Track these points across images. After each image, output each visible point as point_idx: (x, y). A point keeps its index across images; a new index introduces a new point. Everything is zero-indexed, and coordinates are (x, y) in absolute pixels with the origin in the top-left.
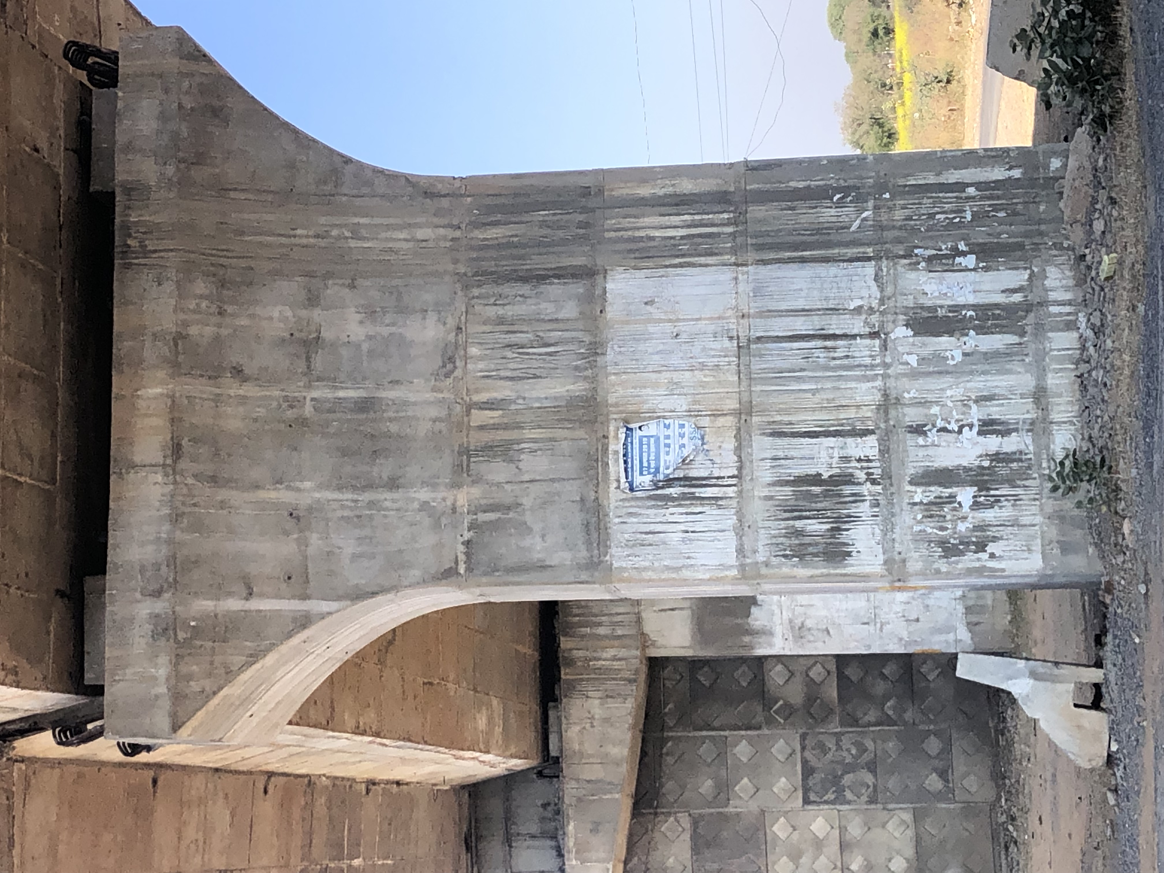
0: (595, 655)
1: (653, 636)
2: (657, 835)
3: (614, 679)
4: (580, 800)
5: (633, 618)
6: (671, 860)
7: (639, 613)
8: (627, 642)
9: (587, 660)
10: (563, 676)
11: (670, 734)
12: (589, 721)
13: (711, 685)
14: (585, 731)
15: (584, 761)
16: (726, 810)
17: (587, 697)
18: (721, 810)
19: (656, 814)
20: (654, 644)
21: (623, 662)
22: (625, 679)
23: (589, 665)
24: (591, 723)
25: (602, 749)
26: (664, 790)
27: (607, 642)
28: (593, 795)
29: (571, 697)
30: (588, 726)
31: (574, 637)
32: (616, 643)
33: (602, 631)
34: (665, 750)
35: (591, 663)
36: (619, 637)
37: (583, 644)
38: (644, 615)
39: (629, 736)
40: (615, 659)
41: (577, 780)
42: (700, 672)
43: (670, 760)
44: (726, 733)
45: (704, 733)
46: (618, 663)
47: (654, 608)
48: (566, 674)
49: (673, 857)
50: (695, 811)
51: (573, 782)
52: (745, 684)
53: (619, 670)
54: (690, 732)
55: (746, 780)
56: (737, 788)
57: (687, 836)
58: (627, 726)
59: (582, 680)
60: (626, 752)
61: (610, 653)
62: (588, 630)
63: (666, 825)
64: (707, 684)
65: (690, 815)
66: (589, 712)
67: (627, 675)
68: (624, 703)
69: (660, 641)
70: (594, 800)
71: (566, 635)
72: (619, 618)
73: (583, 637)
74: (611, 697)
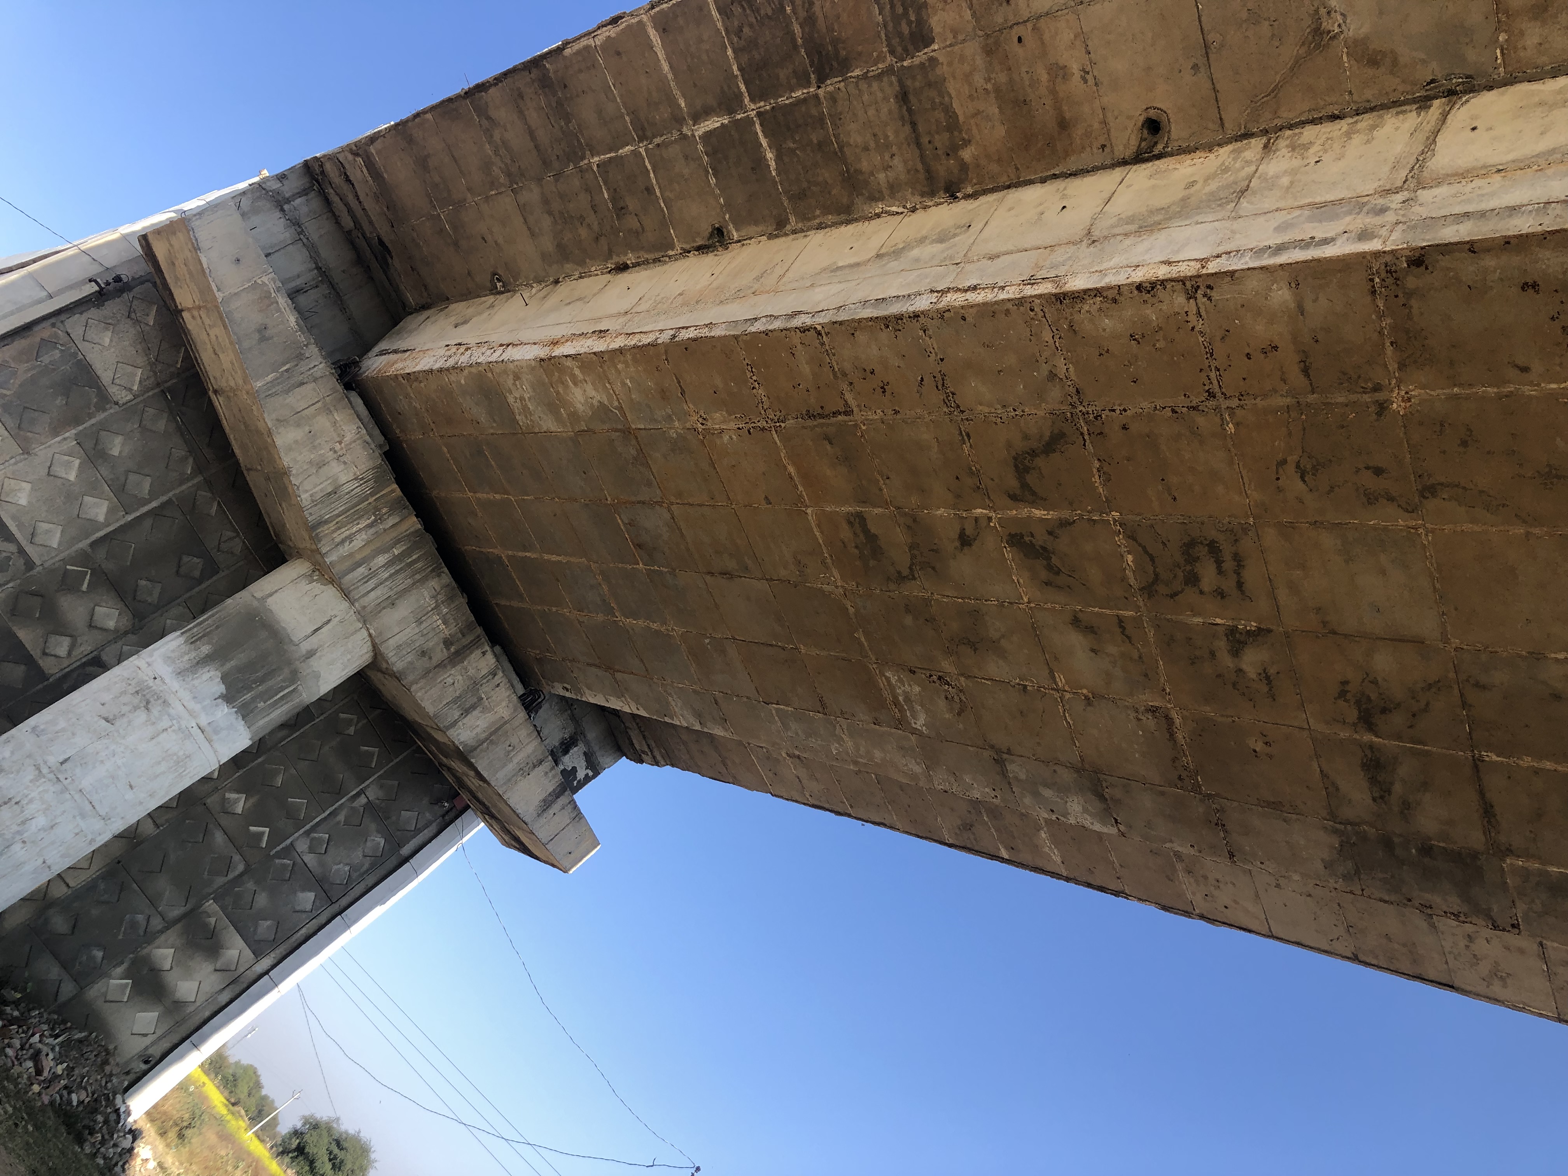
0: (373, 530)
1: (317, 587)
2: (141, 360)
3: (338, 516)
4: (300, 357)
5: (355, 595)
6: (107, 341)
7: (352, 603)
8: (348, 564)
9: (380, 519)
10: (395, 486)
11: (195, 481)
12: (340, 453)
13: (180, 560)
14: (338, 439)
15: (319, 405)
16: (74, 431)
17: (356, 479)
18: (81, 428)
19: (158, 385)
20: (310, 578)
21: (338, 540)
22: (326, 522)
23: (374, 514)
24: (335, 452)
25: (307, 429)
26: (165, 415)
27: (367, 552)
28: (287, 371)
29: (373, 469)
30: (337, 447)
31: (407, 536)
32: (358, 557)
33: (381, 560)
34: (191, 460)
35: (373, 518)
36: (358, 565)
37: (393, 534)
38: (345, 604)
39: (286, 460)
40: (350, 538)
41: (315, 380)
42: (200, 566)
43: (179, 452)
44: (130, 518)
45: (154, 504)
46: (343, 536)
47: (337, 619)
48: (393, 491)
49: (107, 344)
50: (112, 411)
51: (319, 374)
52: (143, 583)
53: (339, 528)
54: (174, 495)
55: (72, 477)
56: (77, 462)
57: (106, 377)
58: (294, 472)
59: (372, 494)
60: (279, 441)
61: (358, 542)
62: (396, 552)
63: (138, 379)
64: (186, 559)
65: (116, 403)
66: (345, 463)
67: (325, 530)
68: (311, 496)
69: (304, 586)
70: (284, 364)
71: (416, 531)
72: (371, 584)
73: (397, 541)
74: (329, 494)
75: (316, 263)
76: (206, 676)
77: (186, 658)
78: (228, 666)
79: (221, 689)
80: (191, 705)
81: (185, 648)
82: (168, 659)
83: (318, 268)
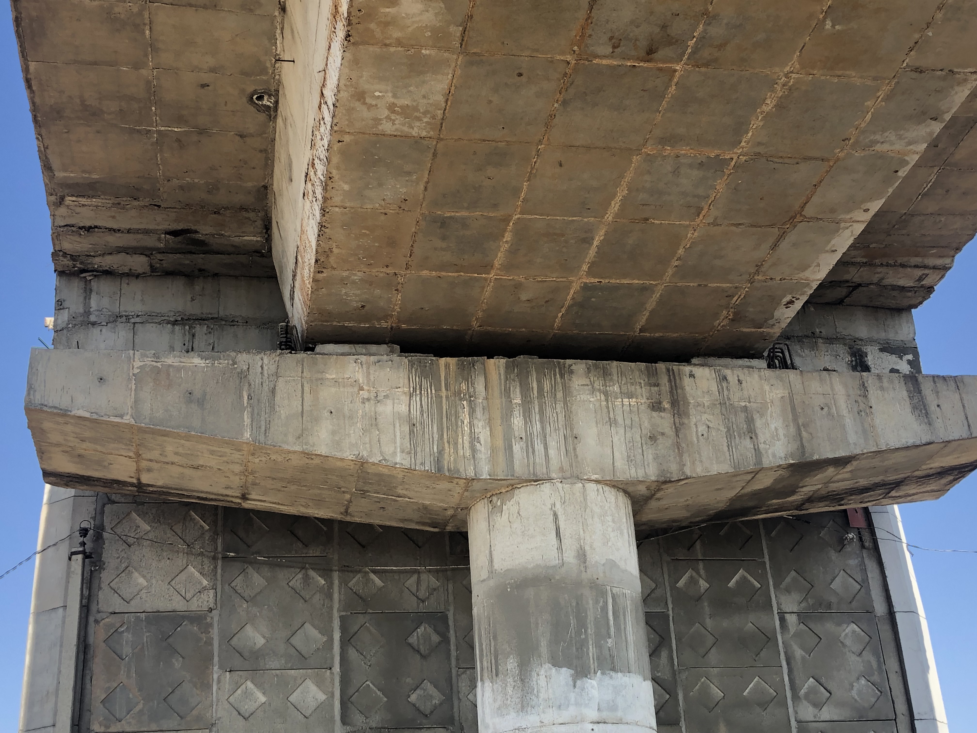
0: (479, 413)
1: (510, 507)
2: (181, 560)
3: (441, 437)
4: (243, 376)
5: (541, 471)
6: (141, 580)
7: (550, 479)
8: (501, 458)
9: (471, 398)
10: (443, 361)
11: (336, 582)
12: (373, 395)
13: (410, 645)
14: (356, 389)
15: (307, 388)
16: (216, 668)
17: (411, 396)
18: (216, 659)
19: (214, 558)
20: (496, 510)
21: (468, 453)
22: (441, 452)
23: (461, 399)
24: (368, 400)
25: (326, 414)
26: (250, 570)
27: (499, 430)
28: (250, 398)
29: (410, 371)
30: (364, 394)
31: (506, 379)
32: (500, 443)
33: (517, 421)
34: (312, 573)
35: (465, 403)
36: (509, 448)
37: (496, 391)
38: (546, 488)
39: (348, 455)
40: (474, 439)
41: (277, 375)
42: (430, 630)
43: (297, 581)
44: (337, 668)
45: (337, 636)
46: (467, 445)
47: (558, 505)
48: (447, 366)
49: (145, 584)
50: (216, 619)
51: (273, 368)
52: (413, 698)
53: (456, 444)
54: (339, 610)
55: (262, 699)
56: (249, 684)
57: (178, 604)
58: (365, 454)
59: (438, 389)
60: (323, 450)
61: (483, 433)
62: (518, 401)
63: (197, 574)
64: (413, 640)
65: (210, 610)
66: (386, 397)
67: (448, 459)
68: (402, 451)
69: (501, 521)
70: (241, 397)
71: (507, 367)
72: (539, 447)
73: (507, 393)
74: (411, 432)
75: (168, 323)
76: (542, 681)
77: (510, 690)
78: (544, 649)
79: (565, 674)
80: (566, 715)
81: (497, 686)
82: (500, 711)
83: (175, 323)
